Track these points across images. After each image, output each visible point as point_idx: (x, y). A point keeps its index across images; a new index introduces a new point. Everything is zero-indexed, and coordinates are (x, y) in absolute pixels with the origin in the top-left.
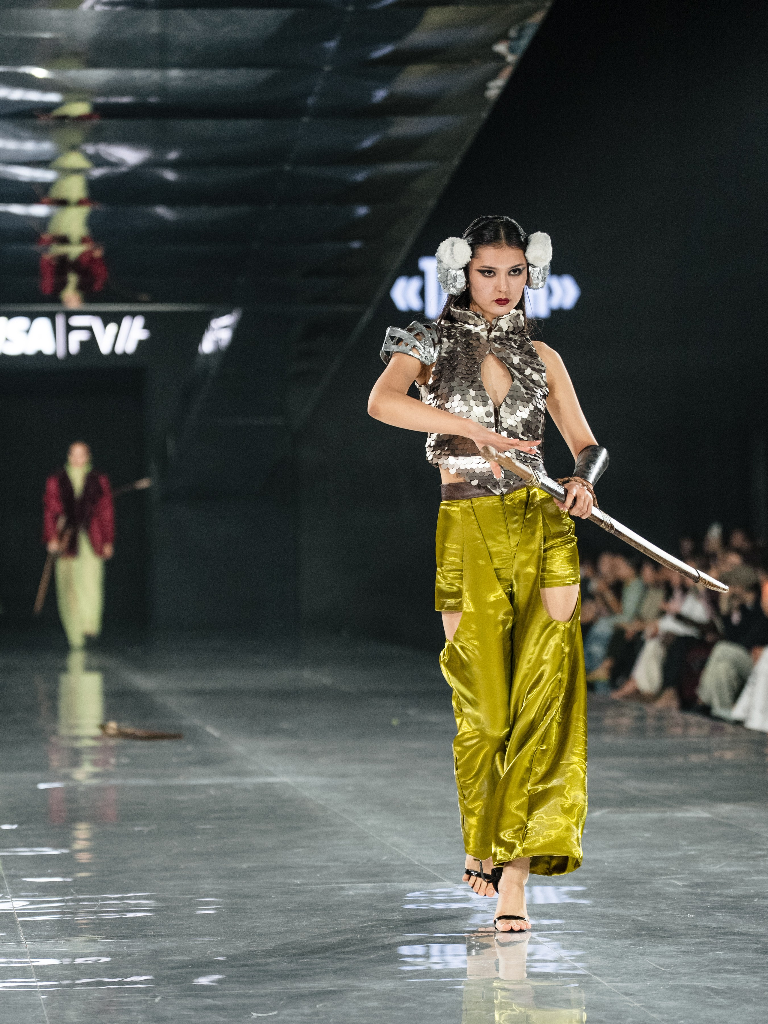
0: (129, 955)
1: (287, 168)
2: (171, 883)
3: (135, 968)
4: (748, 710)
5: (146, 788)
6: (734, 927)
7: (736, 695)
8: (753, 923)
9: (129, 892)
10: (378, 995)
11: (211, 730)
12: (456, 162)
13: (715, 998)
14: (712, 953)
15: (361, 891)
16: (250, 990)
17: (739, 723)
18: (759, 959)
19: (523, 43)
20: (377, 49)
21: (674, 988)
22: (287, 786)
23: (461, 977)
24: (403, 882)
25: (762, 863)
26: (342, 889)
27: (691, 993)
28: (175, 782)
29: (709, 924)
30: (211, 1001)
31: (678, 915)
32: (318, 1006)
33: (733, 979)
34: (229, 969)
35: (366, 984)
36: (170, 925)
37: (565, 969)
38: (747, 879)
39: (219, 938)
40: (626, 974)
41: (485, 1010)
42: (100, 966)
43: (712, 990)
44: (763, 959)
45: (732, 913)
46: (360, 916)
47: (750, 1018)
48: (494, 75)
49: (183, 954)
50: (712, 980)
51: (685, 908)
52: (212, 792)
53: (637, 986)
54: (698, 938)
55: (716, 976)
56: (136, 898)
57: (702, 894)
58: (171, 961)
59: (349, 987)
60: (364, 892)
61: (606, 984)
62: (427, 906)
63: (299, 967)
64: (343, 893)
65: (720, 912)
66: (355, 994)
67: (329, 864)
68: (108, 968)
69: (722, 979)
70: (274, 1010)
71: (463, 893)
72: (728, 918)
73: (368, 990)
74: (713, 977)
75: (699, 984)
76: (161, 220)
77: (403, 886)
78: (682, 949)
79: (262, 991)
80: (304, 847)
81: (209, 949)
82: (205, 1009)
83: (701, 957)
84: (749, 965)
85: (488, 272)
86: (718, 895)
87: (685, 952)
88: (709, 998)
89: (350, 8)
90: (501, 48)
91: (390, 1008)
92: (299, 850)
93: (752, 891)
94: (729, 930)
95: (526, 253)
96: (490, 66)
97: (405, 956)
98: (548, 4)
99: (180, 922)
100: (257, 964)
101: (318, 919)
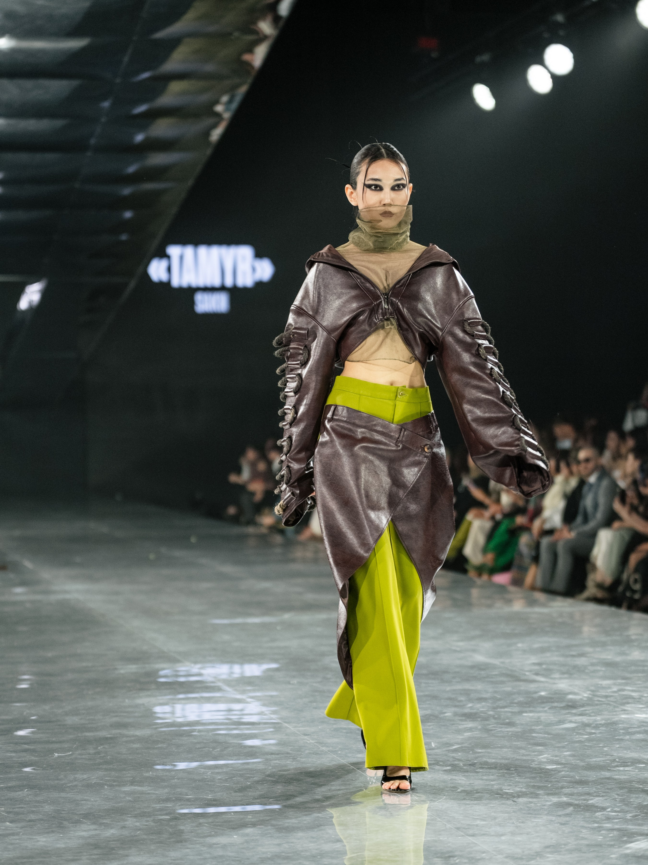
1: (77, 185)
10: (139, 739)
11: (28, 564)
12: (190, 183)
15: (129, 671)
16: (52, 738)
19: (234, 105)
21: (336, 730)
22: (77, 600)
23: (195, 726)
24: (157, 663)
26: (116, 669)
27: (347, 733)
30: (26, 746)
32: (99, 748)
34: (39, 725)
37: (265, 720)
39: (32, 704)
40: (305, 721)
41: (212, 748)
46: (128, 687)
48: (215, 126)
49: (7, 715)
52: (28, 605)
53: (313, 729)
59: (120, 735)
60: (131, 671)
61: (292, 729)
62: (172, 680)
63: (87, 722)
64: (117, 672)
66: (125, 739)
67: (108, 652)
70: (70, 752)
71: (197, 670)
73: (133, 736)
77: (157, 666)
79: (61, 739)
80: (90, 641)
81: (26, 711)
82: (23, 751)
89: (118, 80)
90: (219, 108)
91: (148, 748)
92: (87, 644)
96: (211, 121)
97: (158, 713)
98: (250, 80)
99: (6, 693)
100: (58, 721)
101: (100, 690)
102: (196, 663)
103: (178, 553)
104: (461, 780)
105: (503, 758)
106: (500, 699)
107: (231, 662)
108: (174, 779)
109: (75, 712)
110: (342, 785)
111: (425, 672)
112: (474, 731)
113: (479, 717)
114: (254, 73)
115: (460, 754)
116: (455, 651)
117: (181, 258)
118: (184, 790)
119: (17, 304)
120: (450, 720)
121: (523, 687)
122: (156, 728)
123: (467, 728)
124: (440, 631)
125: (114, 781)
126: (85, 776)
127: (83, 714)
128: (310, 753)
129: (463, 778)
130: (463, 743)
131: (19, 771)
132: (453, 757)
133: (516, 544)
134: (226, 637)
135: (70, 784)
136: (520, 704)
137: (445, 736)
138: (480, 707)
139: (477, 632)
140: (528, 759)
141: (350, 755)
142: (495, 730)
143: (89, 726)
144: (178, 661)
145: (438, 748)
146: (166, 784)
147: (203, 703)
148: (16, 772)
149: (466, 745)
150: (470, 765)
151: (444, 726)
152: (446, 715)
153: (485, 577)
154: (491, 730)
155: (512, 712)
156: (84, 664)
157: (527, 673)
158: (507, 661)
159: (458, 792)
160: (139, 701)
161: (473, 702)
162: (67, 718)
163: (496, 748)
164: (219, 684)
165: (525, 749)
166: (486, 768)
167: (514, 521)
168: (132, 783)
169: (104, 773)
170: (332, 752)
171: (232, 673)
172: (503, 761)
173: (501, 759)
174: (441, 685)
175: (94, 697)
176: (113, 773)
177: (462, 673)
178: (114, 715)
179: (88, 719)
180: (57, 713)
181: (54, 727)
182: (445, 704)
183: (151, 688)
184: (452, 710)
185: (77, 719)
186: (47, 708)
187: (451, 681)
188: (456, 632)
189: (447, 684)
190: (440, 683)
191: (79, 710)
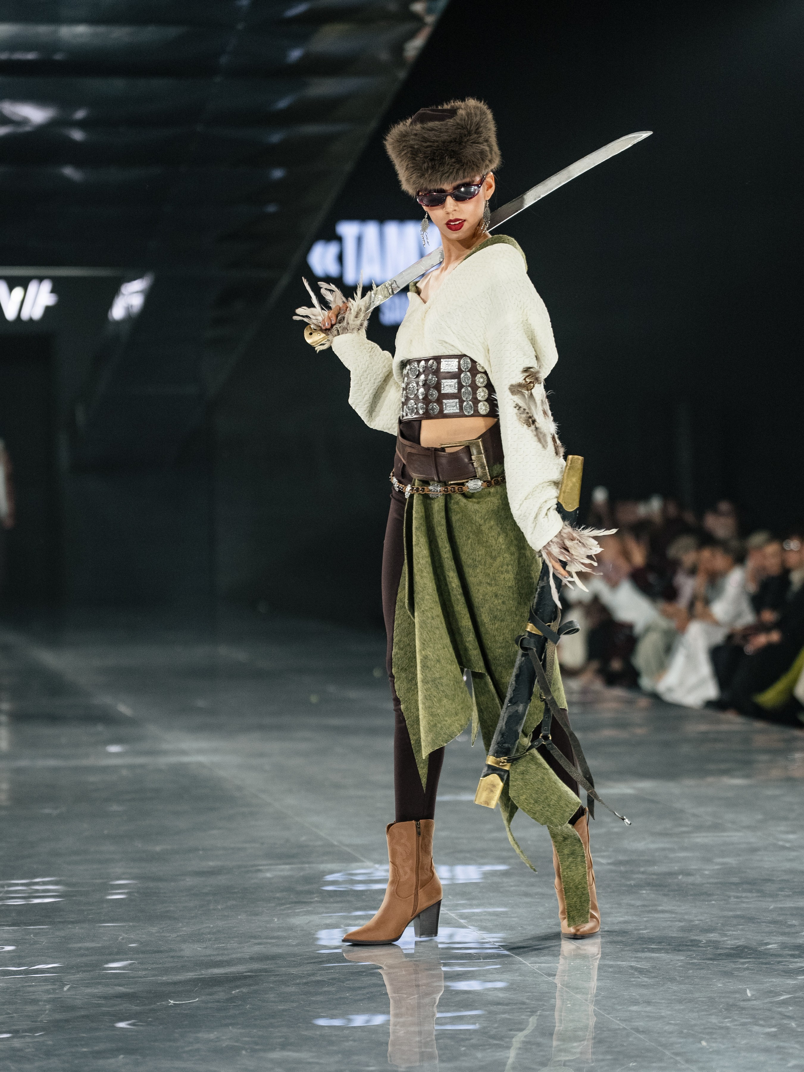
0: (36, 943)
1: (199, 128)
2: (82, 868)
3: (43, 956)
5: (56, 770)
6: (657, 905)
8: (677, 901)
9: (36, 877)
11: (122, 708)
12: (374, 123)
13: (639, 978)
14: (635, 932)
15: (278, 874)
16: (162, 977)
18: (682, 937)
19: (441, 4)
20: (291, 6)
22: (201, 765)
24: (322, 862)
25: (686, 840)
26: (259, 871)
27: (615, 973)
28: (85, 762)
29: (633, 902)
30: (121, 989)
32: (233, 992)
33: (657, 958)
34: (141, 956)
35: (284, 969)
36: (79, 910)
37: (488, 951)
38: (672, 855)
39: (131, 924)
40: (549, 954)
41: (406, 994)
42: (6, 955)
43: (636, 969)
45: (657, 890)
46: (278, 899)
47: (674, 997)
48: (412, 35)
49: (93, 941)
50: (636, 960)
51: (608, 886)
52: (124, 772)
54: (621, 917)
55: (640, 955)
56: (44, 883)
57: (626, 872)
58: (80, 948)
59: (266, 972)
60: (282, 873)
61: (529, 965)
62: (346, 888)
63: (215, 953)
64: (261, 875)
65: (645, 890)
66: (273, 979)
67: (247, 845)
68: (14, 956)
69: (646, 958)
72: (653, 896)
74: (637, 956)
75: (623, 963)
76: (68, 180)
77: (323, 867)
78: (606, 929)
79: (177, 979)
80: (220, 828)
81: (121, 935)
82: (117, 997)
83: (625, 935)
84: (673, 944)
86: (643, 873)
87: (608, 931)
88: (633, 977)
90: (418, 7)
91: (309, 993)
92: (215, 832)
93: (676, 868)
94: (654, 908)
96: (407, 26)
99: (91, 908)
100: (171, 950)
101: (234, 903)
103: (353, 694)
104: (793, 1048)
108: (348, 1041)
109: (197, 938)
110: (607, 1053)
111: (736, 880)
115: (791, 1008)
116: (784, 848)
117: (359, 240)
118: (363, 1058)
119: (108, 311)
120: (776, 956)
122: (320, 962)
123: (802, 967)
124: (760, 817)
125: (257, 1044)
126: (212, 1036)
127: (210, 940)
129: (796, 1046)
130: (795, 991)
131: (110, 1026)
132: (780, 1013)
135: (190, 1048)
137: (767, 980)
141: (620, 1007)
143: (219, 958)
144: (356, 860)
145: (756, 999)
146: (335, 1048)
148: (106, 1029)
149: (800, 994)
151: (766, 964)
152: (770, 946)
156: (211, 863)
159: (789, 1068)
160: (295, 921)
162: (184, 946)
168: (283, 1046)
169: (240, 1031)
170: (591, 1002)
174: (761, 901)
175: (226, 914)
176: (255, 1031)
177: (794, 882)
178: (256, 941)
179: (217, 949)
180: (170, 938)
181: (166, 960)
182: (767, 929)
183: (312, 900)
184: (779, 940)
185: (200, 948)
186: (154, 931)
187: (777, 894)
188: (785, 819)
189: (770, 899)
190: (759, 896)
191: (203, 934)
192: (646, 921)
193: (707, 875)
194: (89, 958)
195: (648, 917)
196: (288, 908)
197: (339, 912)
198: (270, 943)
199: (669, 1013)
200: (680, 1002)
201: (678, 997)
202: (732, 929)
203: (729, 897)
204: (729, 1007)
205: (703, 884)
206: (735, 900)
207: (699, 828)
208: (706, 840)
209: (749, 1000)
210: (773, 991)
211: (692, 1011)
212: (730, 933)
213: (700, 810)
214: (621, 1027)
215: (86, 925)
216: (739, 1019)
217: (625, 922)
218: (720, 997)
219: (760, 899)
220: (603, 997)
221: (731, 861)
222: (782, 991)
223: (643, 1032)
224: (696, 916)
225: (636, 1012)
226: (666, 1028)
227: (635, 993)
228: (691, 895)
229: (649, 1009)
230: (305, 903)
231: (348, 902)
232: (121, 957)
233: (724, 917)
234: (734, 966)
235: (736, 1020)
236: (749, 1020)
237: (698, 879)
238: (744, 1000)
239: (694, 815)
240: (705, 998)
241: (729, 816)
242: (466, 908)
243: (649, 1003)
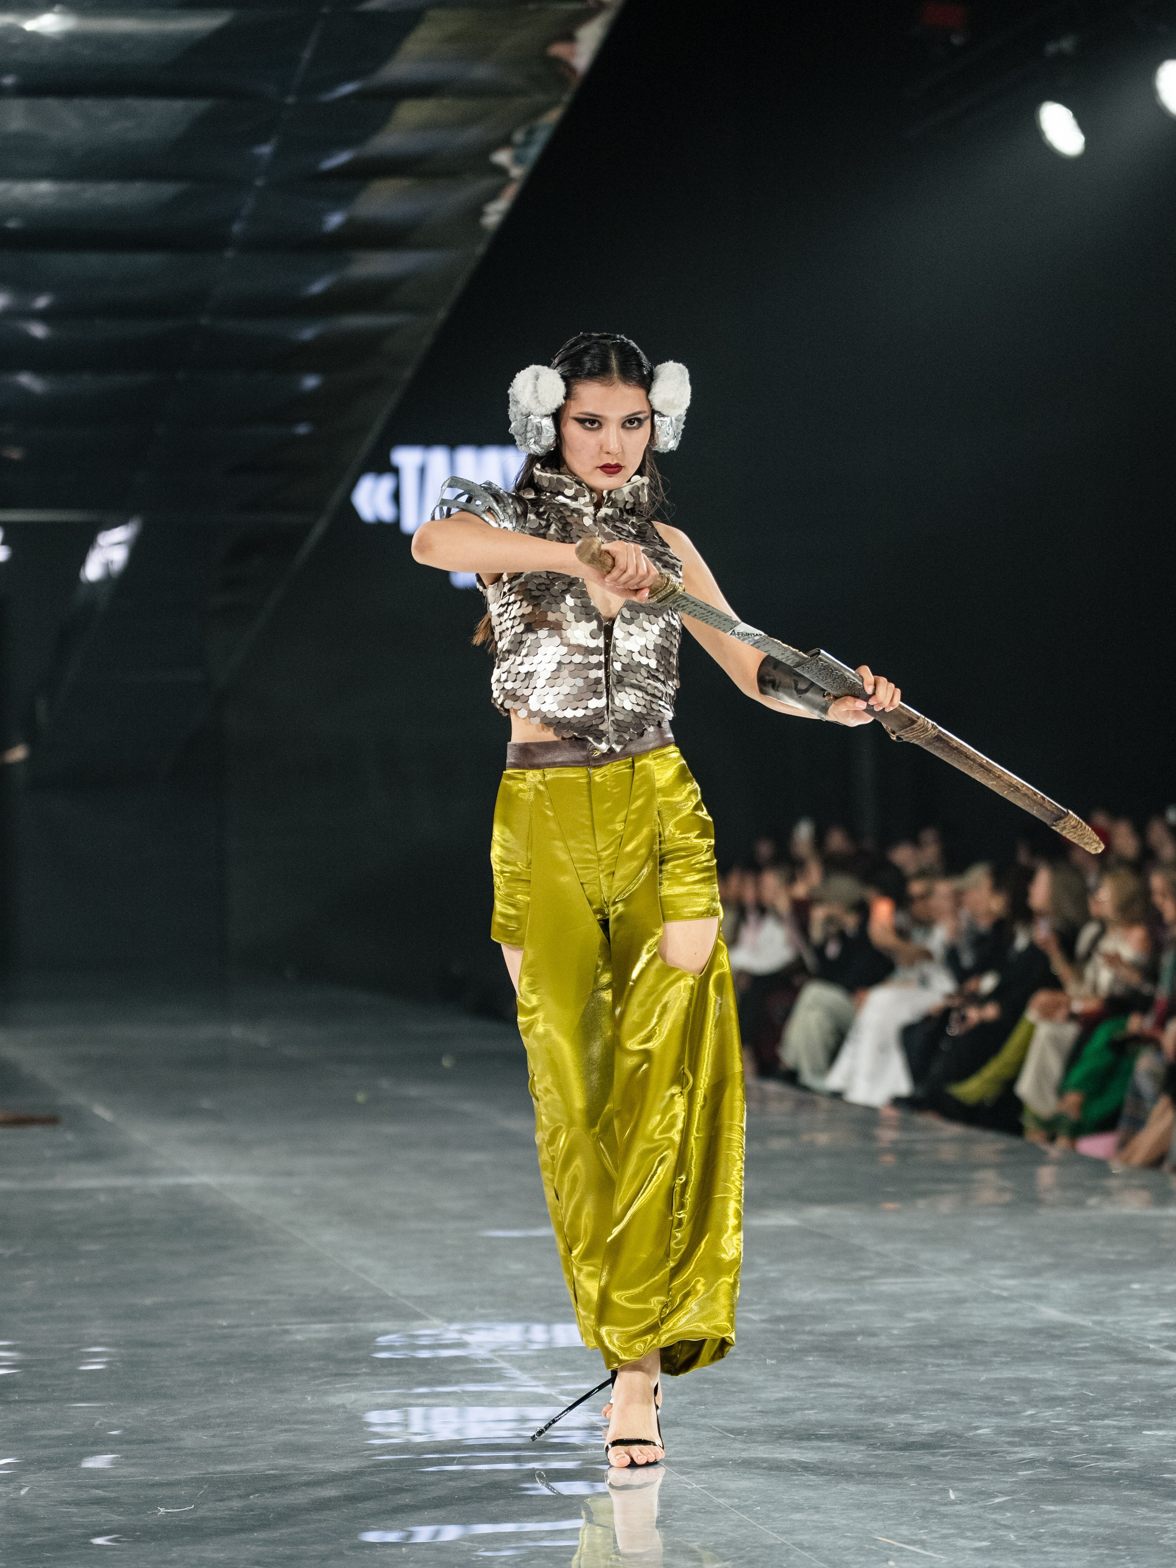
1: (204, 321)
2: (44, 1328)
4: (850, 1076)
5: (7, 1194)
6: (828, 1377)
7: (833, 1054)
8: (856, 1370)
10: (335, 1479)
11: (102, 1112)
12: (442, 314)
13: (803, 1475)
14: (798, 1413)
15: (313, 1335)
16: (154, 1476)
17: (837, 1095)
18: (862, 1419)
19: (534, 152)
20: (329, 156)
22: (207, 1188)
23: (451, 1452)
24: (372, 1320)
25: (868, 1288)
26: (287, 1332)
27: (770, 1469)
28: (49, 1184)
29: (795, 1372)
30: (100, 1493)
31: (754, 1360)
32: (251, 1497)
33: (829, 1448)
34: (125, 1447)
35: (320, 1466)
36: (41, 1385)
38: (848, 1309)
39: (112, 1404)
40: (681, 1443)
43: (799, 1463)
44: (868, 1419)
45: (828, 1357)
46: (313, 1370)
47: (851, 1501)
48: (493, 195)
49: (60, 1427)
50: (799, 1450)
51: (762, 1351)
52: (102, 1198)
53: (697, 1461)
54: (780, 1392)
55: (805, 1444)
57: (787, 1332)
58: (43, 1437)
59: (296, 1470)
60: (317, 1335)
62: (404, 1355)
63: (226, 1443)
64: (288, 1338)
65: (812, 1356)
66: (304, 1478)
67: (270, 1297)
69: (813, 1448)
71: (455, 1335)
72: (822, 1364)
74: (800, 1446)
75: (781, 1456)
76: (25, 393)
77: (373, 1326)
78: (759, 1408)
79: (172, 1478)
80: (232, 1274)
81: (98, 1419)
82: (92, 1504)
83: (784, 1418)
84: (850, 1429)
85: (592, 422)
86: (810, 1333)
87: (762, 1412)
88: (795, 1475)
89: (290, 100)
90: (502, 157)
92: (225, 1279)
93: (854, 1326)
94: (824, 1380)
95: (650, 394)
96: (487, 183)
97: (375, 1424)
98: (566, 98)
99: (57, 1382)
100: (166, 1439)
101: (253, 1375)
102: (451, 1320)
103: (413, 1091)
105: (1100, 1524)
106: (1094, 1401)
107: (527, 1319)
109: (202, 1422)
111: (934, 1341)
112: (1038, 1467)
113: (1050, 1438)
114: (575, 84)
115: (1008, 1515)
116: (999, 1298)
117: (422, 471)
119: (79, 569)
120: (988, 1444)
121: (1143, 1374)
122: (370, 1456)
123: (1025, 1459)
124: (967, 1256)
127: (219, 1425)
128: (692, 1511)
130: (1014, 1492)
131: (83, 1543)
132: (995, 1521)
133: (1130, 1071)
134: (516, 1267)
136: (1136, 1410)
137: (977, 1477)
138: (1050, 1416)
139: (1046, 1259)
140: (1154, 1528)
141: (777, 1515)
142: (1083, 1465)
143: (232, 1450)
144: (418, 1316)
145: (962, 1502)
147: (469, 1405)
148: (78, 1547)
149: (1022, 1495)
150: (1031, 1537)
153: (1062, 1143)
154: (1076, 1465)
155: (1120, 1428)
156: (220, 1322)
157: (1152, 1346)
158: (1109, 1319)
160: (334, 1400)
161: (1036, 1406)
162: (183, 1434)
163: (1085, 1503)
164: (503, 1364)
165: (1147, 1507)
166: (1066, 1545)
167: (1123, 1027)
169: (260, 1549)
170: (738, 1508)
171: (531, 1342)
172: (1101, 1530)
173: (1098, 1526)
174: (968, 1370)
175: (241, 1390)
176: (281, 1549)
177: (1013, 1344)
178: (283, 1427)
179: (229, 1437)
180: (164, 1423)
181: (159, 1452)
182: (977, 1408)
183: (358, 1372)
184: (992, 1423)
185: (206, 1436)
186: (142, 1414)
187: (991, 1361)
188: (1001, 1258)
189: (981, 1368)
190: (966, 1364)
191: (209, 1417)
192: (814, 1398)
193: (895, 1334)
194: (57, 1450)
195: (816, 1393)
196: (327, 1383)
197: (396, 1389)
198: (301, 1430)
199: (844, 1522)
200: (859, 1507)
201: (856, 1502)
202: (930, 1408)
203: (926, 1365)
204: (925, 1515)
205: (891, 1347)
206: (934, 1369)
207: (885, 1272)
208: (894, 1288)
209: (953, 1503)
210: (985, 1491)
211: (875, 1519)
212: (927, 1413)
213: (888, 1247)
214: (779, 1542)
215: (49, 1406)
216: (939, 1529)
217: (784, 1399)
218: (913, 1500)
219: (969, 1367)
220: (756, 1501)
221: (928, 1315)
222: (997, 1492)
223: (809, 1548)
224: (882, 1392)
225: (800, 1521)
226: (841, 1543)
227: (799, 1495)
228: (875, 1363)
229: (816, 1517)
230: (346, 1375)
231: (409, 1373)
232: (99, 1448)
233: (919, 1392)
234: (931, 1458)
235: (935, 1532)
236: (952, 1531)
237: (884, 1341)
238: (945, 1504)
239: (878, 1254)
240: (893, 1501)
241: (926, 1255)
242: (568, 1383)
243: (816, 1509)
